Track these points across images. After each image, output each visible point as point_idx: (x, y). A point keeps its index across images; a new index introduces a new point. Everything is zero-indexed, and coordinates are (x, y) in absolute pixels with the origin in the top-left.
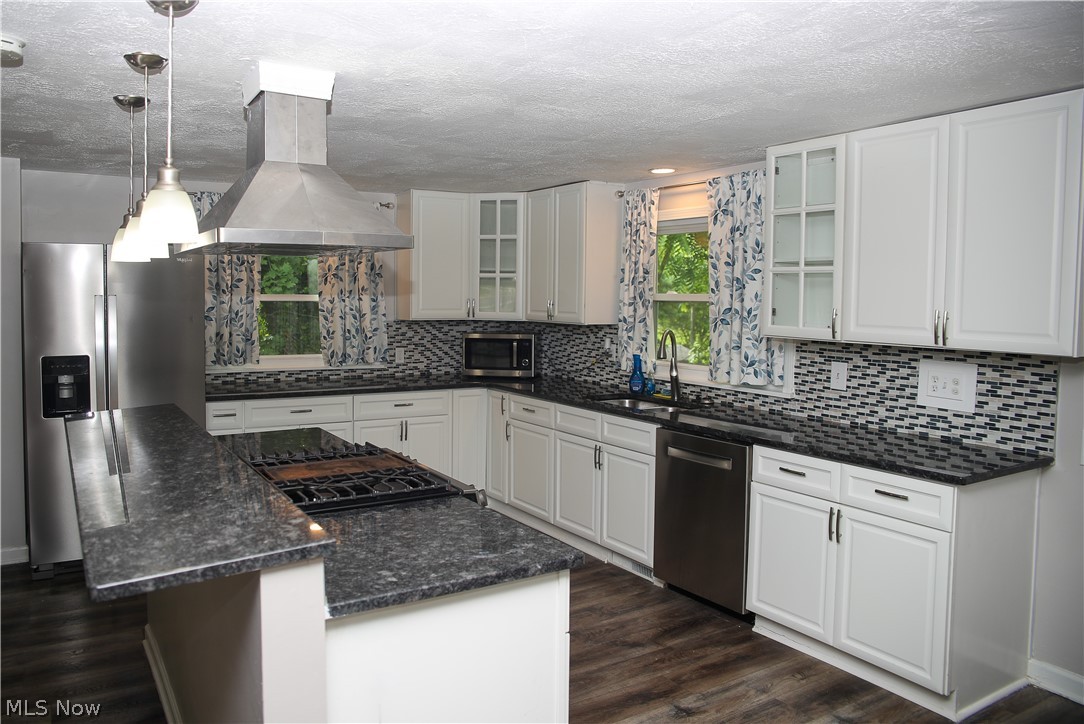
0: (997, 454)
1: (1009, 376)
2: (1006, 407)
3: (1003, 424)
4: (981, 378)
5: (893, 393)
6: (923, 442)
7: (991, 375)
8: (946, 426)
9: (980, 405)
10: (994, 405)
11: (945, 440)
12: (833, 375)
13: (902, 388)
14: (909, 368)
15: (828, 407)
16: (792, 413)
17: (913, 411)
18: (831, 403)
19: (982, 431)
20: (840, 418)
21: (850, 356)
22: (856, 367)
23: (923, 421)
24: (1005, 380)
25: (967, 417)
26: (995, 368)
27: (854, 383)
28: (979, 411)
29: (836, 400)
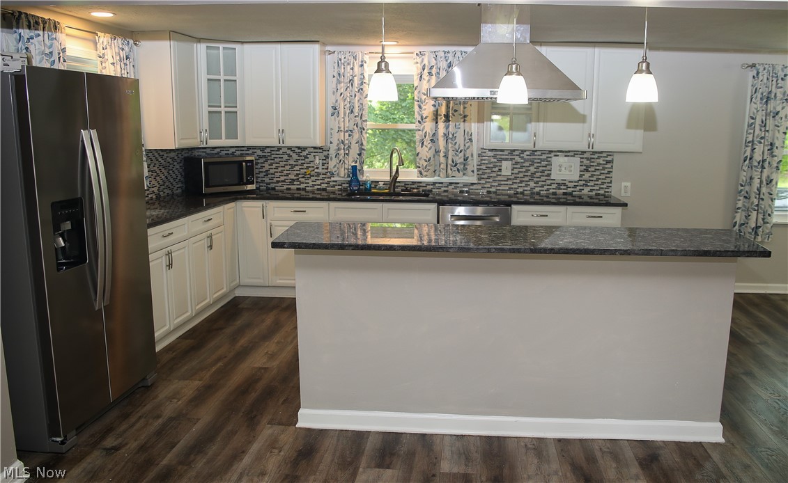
0: (588, 197)
1: (593, 162)
2: (592, 176)
3: (591, 183)
4: (582, 164)
5: (538, 175)
6: (554, 196)
7: (586, 162)
8: (565, 187)
9: (581, 176)
10: (587, 175)
11: (564, 194)
12: (503, 168)
13: (543, 171)
14: (547, 161)
15: (500, 185)
16: (476, 191)
17: (548, 182)
18: (502, 183)
19: (581, 188)
20: (507, 190)
21: (514, 157)
22: (517, 163)
23: (554, 186)
24: (592, 164)
25: (575, 182)
26: (587, 159)
27: (516, 171)
28: (581, 179)
29: (505, 181)
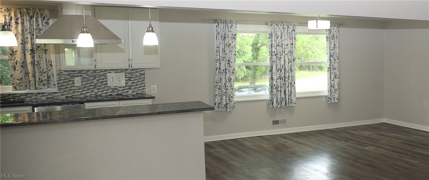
0: (132, 95)
1: (133, 75)
2: (133, 83)
3: (133, 87)
4: (126, 76)
5: (99, 84)
6: (110, 97)
7: (128, 75)
8: (117, 91)
9: (126, 83)
10: (130, 83)
11: (117, 95)
12: (75, 82)
13: (102, 82)
14: (104, 76)
15: (74, 92)
16: (58, 97)
17: (106, 88)
18: (75, 91)
19: (127, 90)
20: (80, 95)
21: (82, 75)
22: (84, 78)
23: (110, 91)
24: (132, 76)
25: (123, 87)
26: (129, 73)
27: (84, 83)
28: (126, 85)
29: (77, 89)
